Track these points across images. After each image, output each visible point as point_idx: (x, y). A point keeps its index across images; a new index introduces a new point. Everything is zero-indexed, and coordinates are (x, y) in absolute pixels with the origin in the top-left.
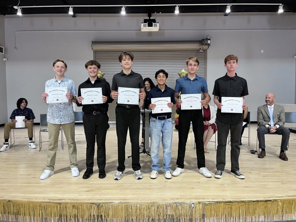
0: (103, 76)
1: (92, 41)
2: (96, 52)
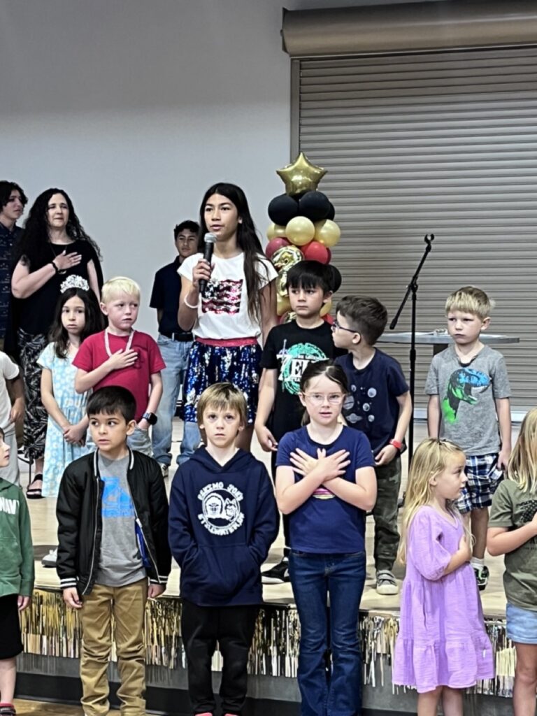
0: (317, 182)
1: (285, 11)
2: (301, 60)
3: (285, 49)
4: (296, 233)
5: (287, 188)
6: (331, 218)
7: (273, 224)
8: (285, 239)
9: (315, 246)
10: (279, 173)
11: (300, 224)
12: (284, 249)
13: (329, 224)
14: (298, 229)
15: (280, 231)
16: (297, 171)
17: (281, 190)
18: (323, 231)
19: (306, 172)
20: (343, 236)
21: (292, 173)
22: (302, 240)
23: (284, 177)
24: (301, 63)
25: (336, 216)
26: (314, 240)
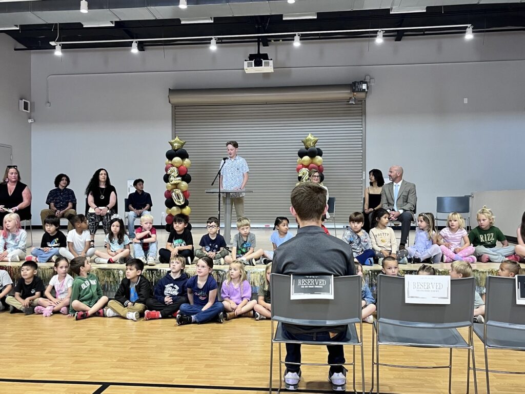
0: (182, 146)
1: (170, 89)
3: (170, 102)
4: (175, 162)
5: (172, 148)
6: (188, 158)
7: (167, 160)
8: (172, 165)
9: (182, 167)
10: (169, 142)
11: (177, 159)
12: (171, 168)
13: (187, 160)
14: (176, 161)
15: (170, 162)
16: (176, 142)
17: (170, 148)
18: (185, 162)
19: (178, 142)
20: (191, 163)
21: (174, 143)
22: (178, 165)
23: (171, 144)
24: (175, 107)
25: (189, 156)
26: (182, 165)
